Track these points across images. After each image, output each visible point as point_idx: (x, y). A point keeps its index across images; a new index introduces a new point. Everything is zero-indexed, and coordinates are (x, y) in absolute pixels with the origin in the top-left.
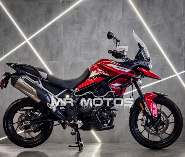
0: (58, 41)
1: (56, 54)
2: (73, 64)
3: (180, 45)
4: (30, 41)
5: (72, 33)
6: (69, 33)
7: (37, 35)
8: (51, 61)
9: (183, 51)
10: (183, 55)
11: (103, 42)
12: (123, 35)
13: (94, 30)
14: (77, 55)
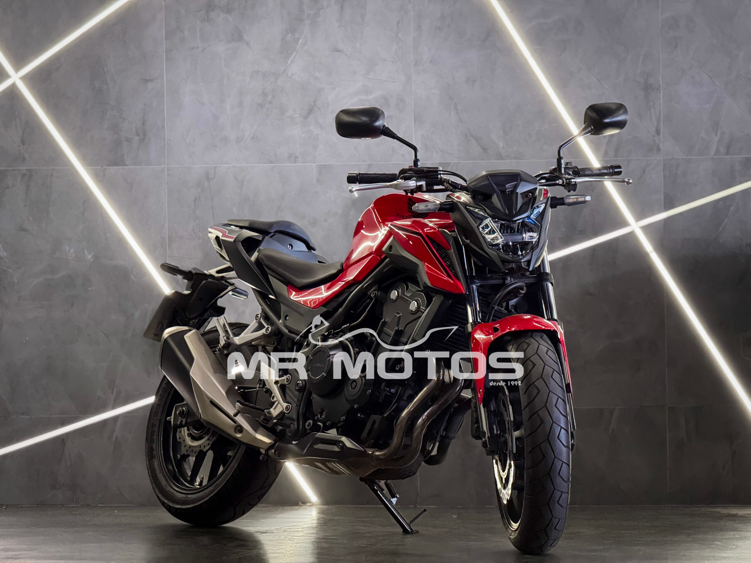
0: (146, 81)
1: (138, 137)
2: (208, 179)
3: (650, 110)
4: (29, 79)
5: (204, 49)
6: (193, 48)
7: (57, 58)
8: (115, 164)
9: (658, 132)
10: (659, 149)
11: (333, 88)
12: (416, 64)
13: (296, 41)
14: (225, 140)
